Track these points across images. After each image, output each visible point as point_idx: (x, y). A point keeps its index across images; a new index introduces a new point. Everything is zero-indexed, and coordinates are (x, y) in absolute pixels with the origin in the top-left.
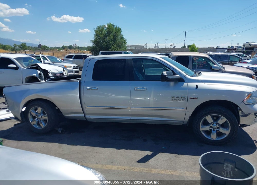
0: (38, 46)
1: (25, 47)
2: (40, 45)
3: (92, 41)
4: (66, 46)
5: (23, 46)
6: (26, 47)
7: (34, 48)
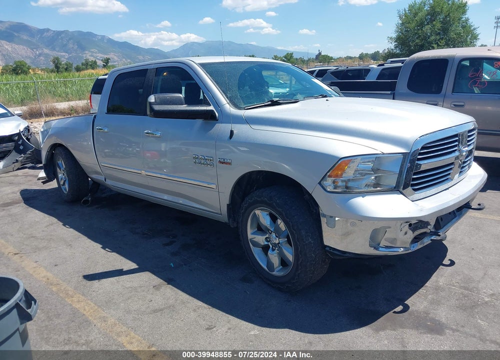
0: (315, 57)
1: (291, 60)
2: (320, 54)
3: (391, 38)
4: (367, 54)
5: (289, 58)
6: (293, 59)
7: (308, 61)
